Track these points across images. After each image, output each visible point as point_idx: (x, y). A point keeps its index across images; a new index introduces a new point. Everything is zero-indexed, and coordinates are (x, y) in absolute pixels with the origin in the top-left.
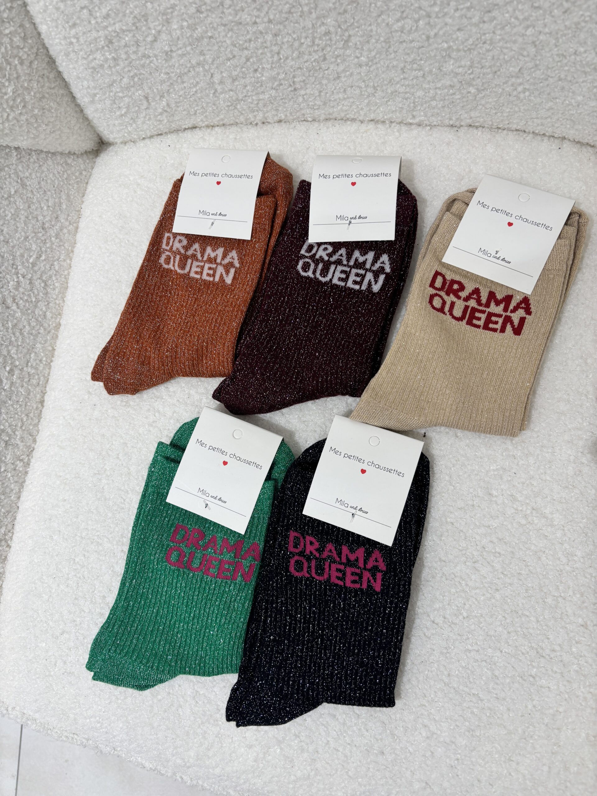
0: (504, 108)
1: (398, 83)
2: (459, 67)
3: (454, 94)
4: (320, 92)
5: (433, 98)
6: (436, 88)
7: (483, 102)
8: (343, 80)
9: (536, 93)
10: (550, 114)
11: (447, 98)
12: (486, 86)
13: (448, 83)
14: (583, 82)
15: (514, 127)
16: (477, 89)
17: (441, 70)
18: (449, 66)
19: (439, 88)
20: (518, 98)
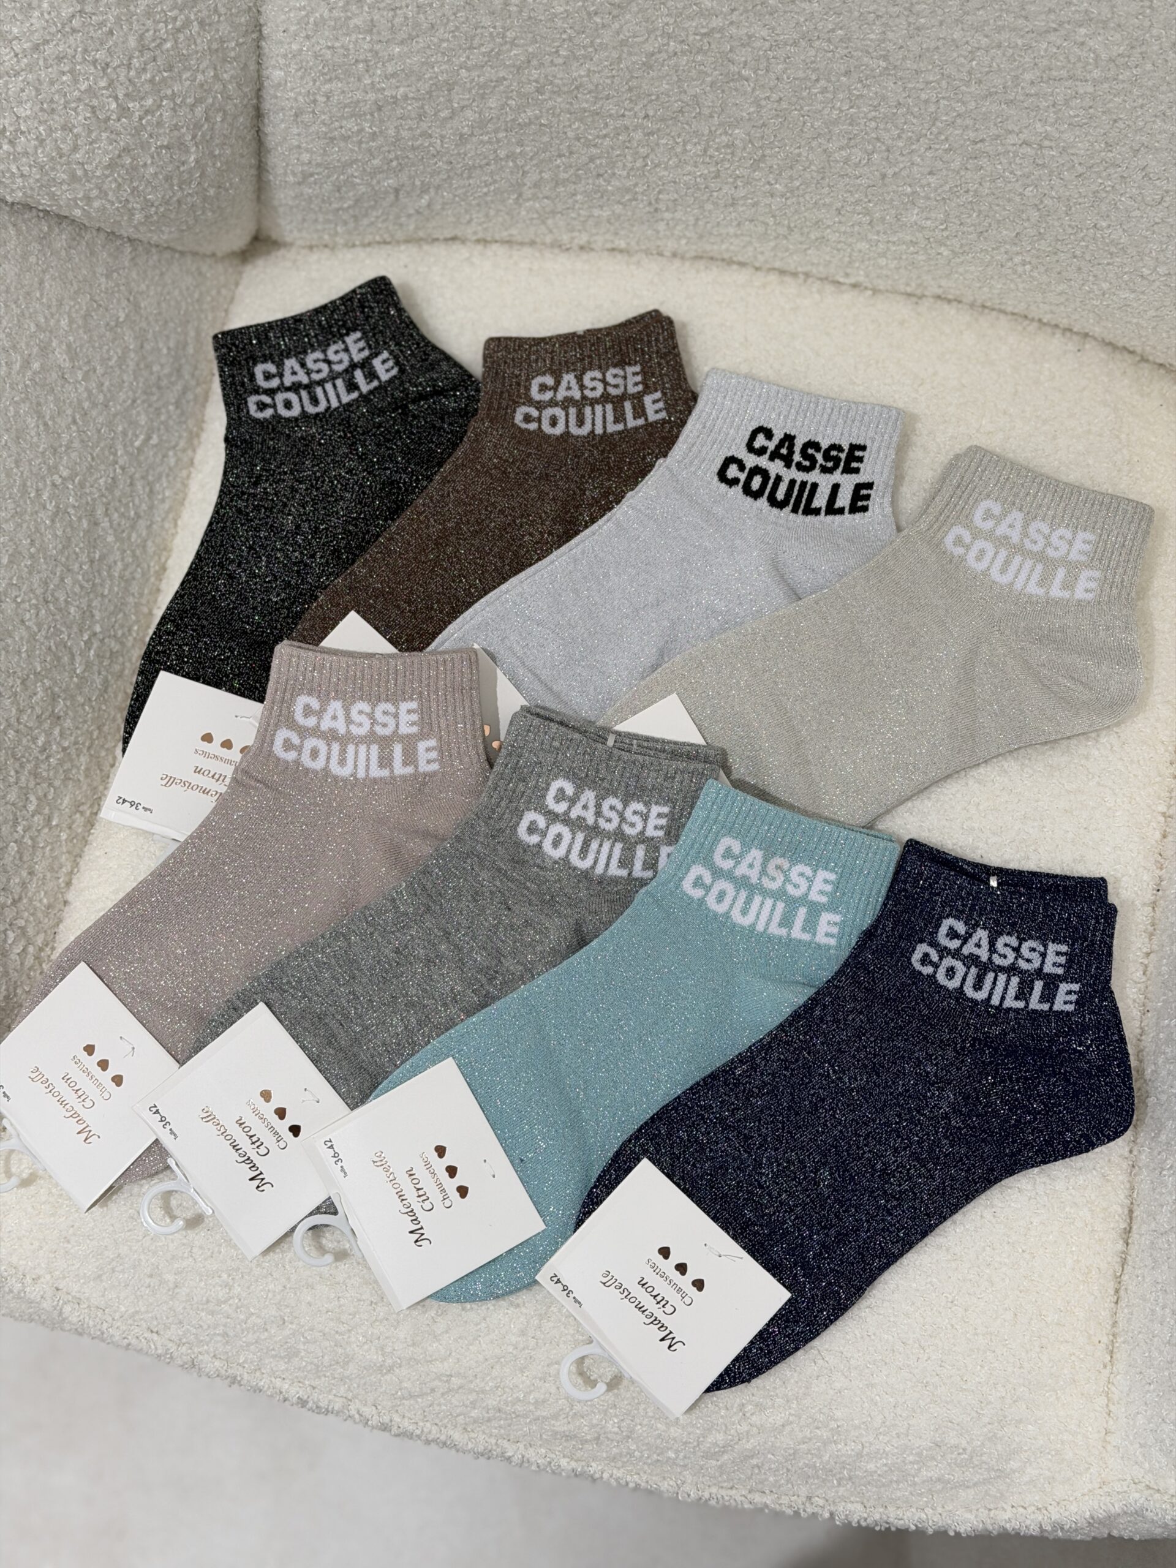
0: (993, 282)
1: (829, 227)
2: (927, 219)
3: (917, 253)
4: (697, 219)
5: (883, 255)
6: (888, 242)
7: (961, 270)
8: (741, 209)
9: (1042, 269)
10: (1062, 300)
11: (904, 257)
12: (966, 248)
13: (908, 238)
14: (1108, 264)
15: (1009, 309)
16: (952, 251)
17: (899, 220)
18: (913, 216)
19: (894, 243)
20: (1015, 272)
